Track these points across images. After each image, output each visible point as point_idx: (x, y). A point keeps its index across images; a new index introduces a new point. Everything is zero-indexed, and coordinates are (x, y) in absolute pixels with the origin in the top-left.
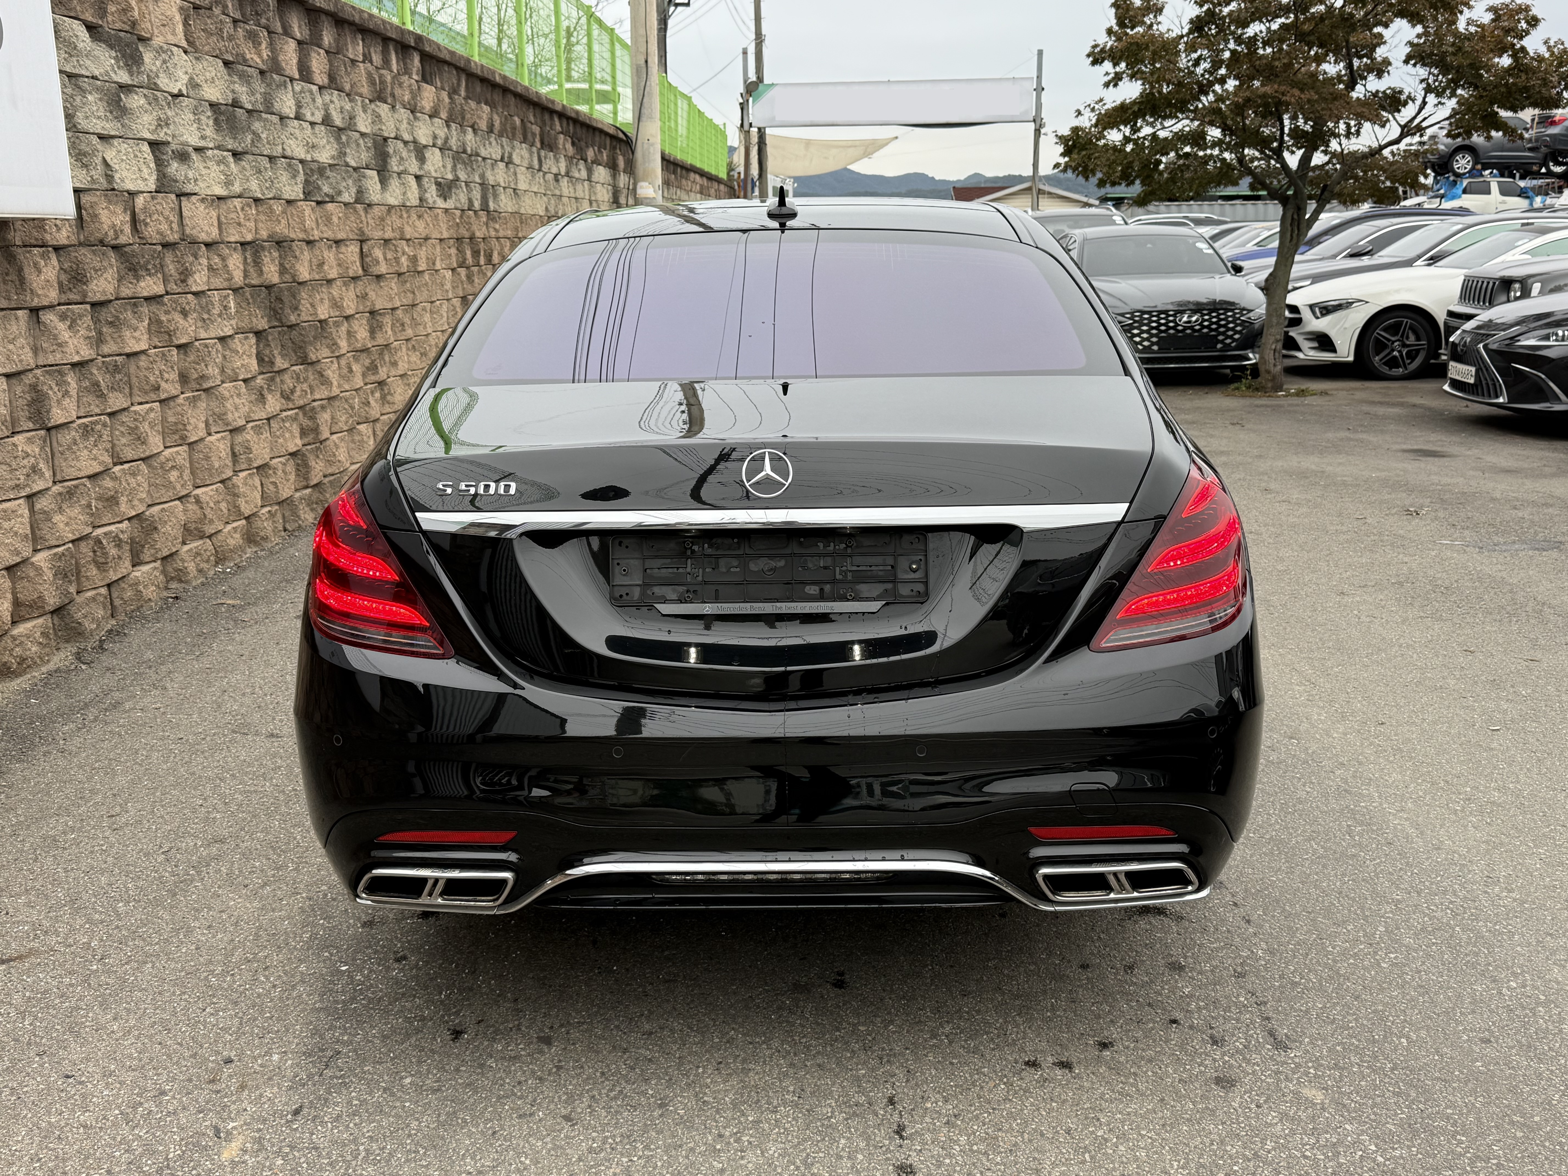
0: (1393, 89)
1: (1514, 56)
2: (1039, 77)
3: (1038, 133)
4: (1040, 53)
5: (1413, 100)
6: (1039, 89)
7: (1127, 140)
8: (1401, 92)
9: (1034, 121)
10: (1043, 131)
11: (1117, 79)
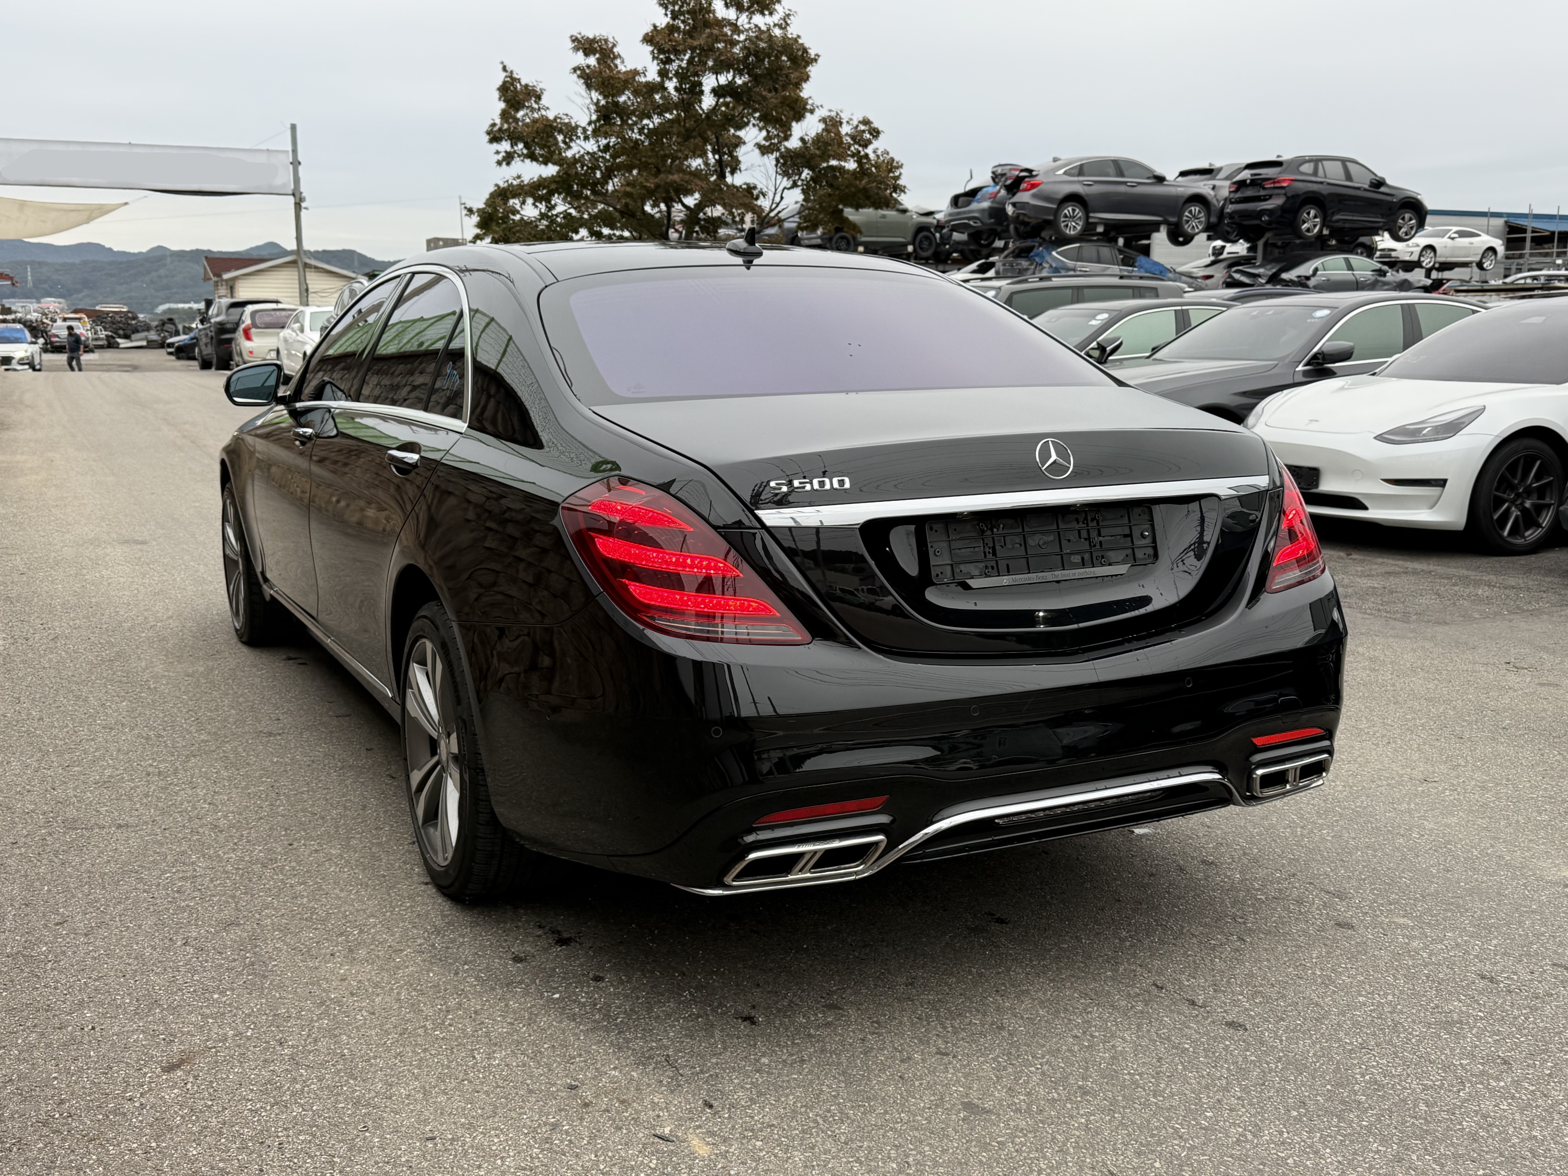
0: (748, 184)
1: (859, 162)
2: (295, 151)
3: (298, 206)
4: (293, 128)
5: (764, 195)
6: (296, 163)
7: (543, 216)
8: (755, 188)
9: (293, 195)
10: (303, 205)
11: (508, 158)
